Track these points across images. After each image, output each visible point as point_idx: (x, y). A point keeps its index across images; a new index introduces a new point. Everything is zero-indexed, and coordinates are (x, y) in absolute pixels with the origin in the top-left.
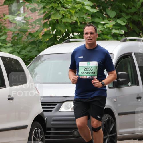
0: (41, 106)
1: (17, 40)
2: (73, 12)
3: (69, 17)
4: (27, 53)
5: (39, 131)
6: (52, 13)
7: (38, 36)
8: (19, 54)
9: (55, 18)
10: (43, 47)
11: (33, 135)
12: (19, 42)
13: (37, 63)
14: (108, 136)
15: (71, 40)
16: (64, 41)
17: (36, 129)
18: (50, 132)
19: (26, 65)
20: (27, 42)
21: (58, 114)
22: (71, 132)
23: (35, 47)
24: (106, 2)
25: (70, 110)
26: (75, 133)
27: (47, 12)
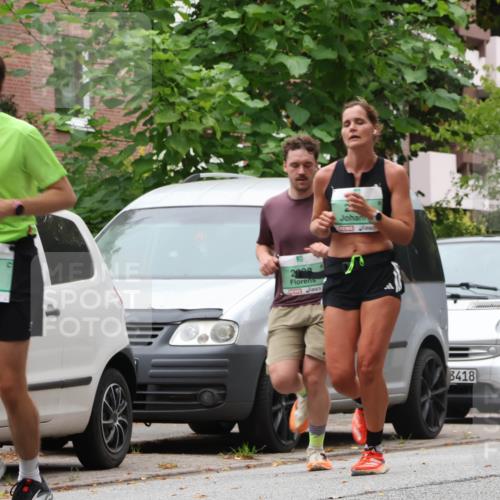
0: (126, 333)
2: (207, 105)
3: (198, 120)
4: (96, 206)
5: (119, 390)
6: (156, 109)
7: (121, 164)
9: (163, 121)
10: (136, 192)
11: (104, 400)
13: (118, 228)
14: (284, 404)
15: (202, 175)
16: (184, 177)
17: (112, 385)
18: (145, 395)
19: (92, 232)
20: (96, 178)
21: (165, 350)
22: (195, 396)
23: (115, 191)
24: (289, 87)
25: (195, 342)
26: (206, 397)
27: (145, 107)
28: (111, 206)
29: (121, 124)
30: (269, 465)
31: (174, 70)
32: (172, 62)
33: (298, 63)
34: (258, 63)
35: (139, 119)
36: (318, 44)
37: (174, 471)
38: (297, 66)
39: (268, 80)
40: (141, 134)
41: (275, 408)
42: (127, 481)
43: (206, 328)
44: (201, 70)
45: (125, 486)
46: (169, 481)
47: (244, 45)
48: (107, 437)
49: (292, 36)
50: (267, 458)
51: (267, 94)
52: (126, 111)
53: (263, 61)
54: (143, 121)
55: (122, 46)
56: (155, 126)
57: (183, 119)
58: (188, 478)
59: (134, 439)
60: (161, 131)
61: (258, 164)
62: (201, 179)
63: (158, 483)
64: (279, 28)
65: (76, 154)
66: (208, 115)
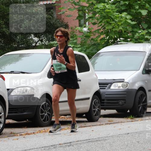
0: (98, 86)
1: (84, 43)
2: (120, 24)
3: (117, 28)
4: (90, 51)
5: (97, 101)
6: (106, 25)
7: (97, 40)
8: (85, 52)
10: (100, 48)
11: (93, 103)
12: (85, 44)
13: (96, 58)
14: (141, 104)
15: (119, 43)
16: (114, 44)
17: (95, 100)
18: (104, 102)
20: (90, 44)
21: (109, 90)
22: (117, 102)
23: (95, 48)
24: (142, 18)
25: (117, 88)
26: (120, 103)
27: (103, 24)
28: (94, 51)
29: (97, 29)
30: (138, 121)
31: (111, 14)
32: (111, 12)
33: (144, 11)
34: (133, 12)
35: (101, 28)
36: (150, 6)
37: (112, 122)
38: (144, 13)
39: (136, 16)
40: (102, 32)
41: (139, 106)
42: (100, 125)
43: (120, 84)
44: (119, 14)
45: (99, 126)
46: (111, 125)
47: (129, 7)
48: (94, 113)
49: (143, 4)
50: (137, 119)
51: (136, 20)
52: (98, 26)
53: (135, 11)
54: (102, 28)
55: (97, 8)
56: (106, 30)
57: (113, 28)
58: (116, 124)
59: (101, 114)
60: (108, 31)
61: (133, 40)
62: (118, 44)
63: (108, 125)
64: (139, 2)
65: (84, 38)
66: (120, 27)
